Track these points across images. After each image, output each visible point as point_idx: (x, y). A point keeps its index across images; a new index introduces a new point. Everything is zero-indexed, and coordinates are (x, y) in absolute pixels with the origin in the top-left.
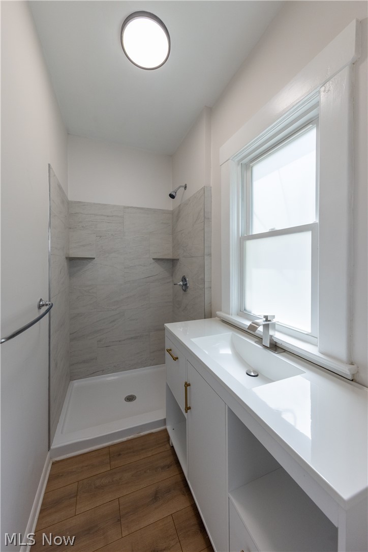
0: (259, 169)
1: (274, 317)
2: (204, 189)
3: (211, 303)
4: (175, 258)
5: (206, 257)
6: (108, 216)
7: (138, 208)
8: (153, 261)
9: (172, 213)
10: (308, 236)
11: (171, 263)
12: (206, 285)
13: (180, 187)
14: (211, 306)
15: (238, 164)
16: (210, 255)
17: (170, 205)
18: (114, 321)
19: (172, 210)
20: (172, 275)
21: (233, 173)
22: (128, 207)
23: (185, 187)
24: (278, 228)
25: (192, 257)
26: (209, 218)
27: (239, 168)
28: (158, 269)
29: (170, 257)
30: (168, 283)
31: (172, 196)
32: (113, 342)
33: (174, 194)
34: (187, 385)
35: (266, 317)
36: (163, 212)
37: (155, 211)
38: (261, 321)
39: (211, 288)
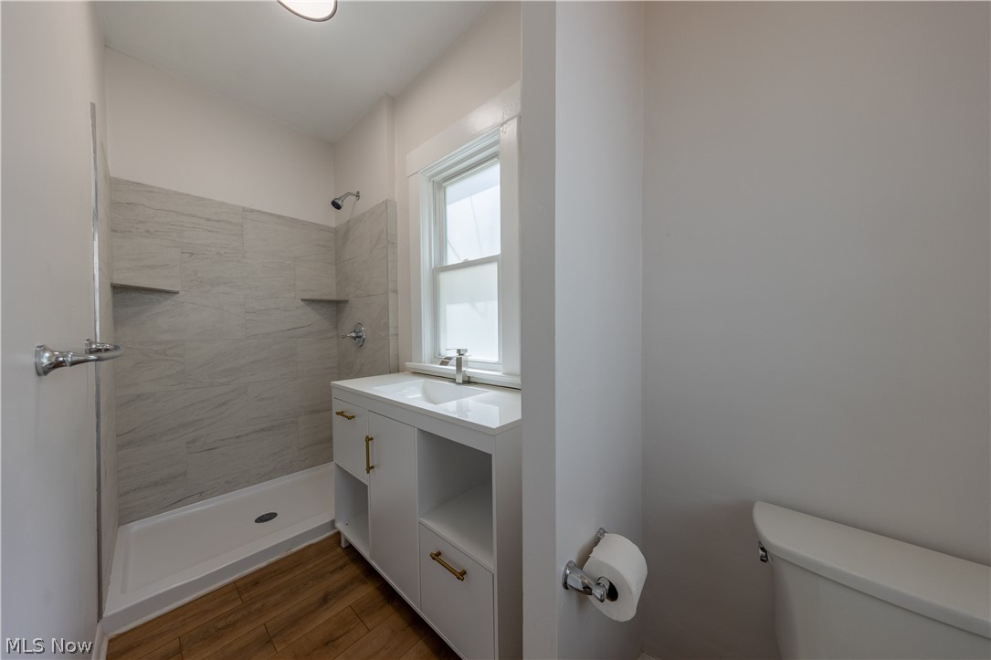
0: (452, 190)
1: (466, 350)
2: (386, 202)
3: (397, 355)
4: (340, 298)
5: (390, 294)
6: (208, 220)
7: (272, 214)
8: (303, 303)
9: (335, 231)
10: (493, 268)
11: (335, 307)
12: (391, 331)
13: (349, 194)
14: (398, 359)
15: (430, 181)
16: (396, 291)
17: (332, 219)
18: (224, 404)
19: (334, 226)
20: (336, 327)
21: (424, 190)
22: (252, 211)
23: (358, 196)
24: (472, 258)
25: (370, 295)
26: (393, 243)
27: (431, 184)
28: (312, 317)
29: (333, 297)
30: (329, 338)
31: (336, 205)
32: (223, 440)
33: (340, 202)
34: (368, 439)
35: (459, 351)
36: (320, 228)
37: (304, 224)
38: (454, 354)
39: (397, 335)
